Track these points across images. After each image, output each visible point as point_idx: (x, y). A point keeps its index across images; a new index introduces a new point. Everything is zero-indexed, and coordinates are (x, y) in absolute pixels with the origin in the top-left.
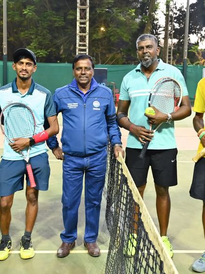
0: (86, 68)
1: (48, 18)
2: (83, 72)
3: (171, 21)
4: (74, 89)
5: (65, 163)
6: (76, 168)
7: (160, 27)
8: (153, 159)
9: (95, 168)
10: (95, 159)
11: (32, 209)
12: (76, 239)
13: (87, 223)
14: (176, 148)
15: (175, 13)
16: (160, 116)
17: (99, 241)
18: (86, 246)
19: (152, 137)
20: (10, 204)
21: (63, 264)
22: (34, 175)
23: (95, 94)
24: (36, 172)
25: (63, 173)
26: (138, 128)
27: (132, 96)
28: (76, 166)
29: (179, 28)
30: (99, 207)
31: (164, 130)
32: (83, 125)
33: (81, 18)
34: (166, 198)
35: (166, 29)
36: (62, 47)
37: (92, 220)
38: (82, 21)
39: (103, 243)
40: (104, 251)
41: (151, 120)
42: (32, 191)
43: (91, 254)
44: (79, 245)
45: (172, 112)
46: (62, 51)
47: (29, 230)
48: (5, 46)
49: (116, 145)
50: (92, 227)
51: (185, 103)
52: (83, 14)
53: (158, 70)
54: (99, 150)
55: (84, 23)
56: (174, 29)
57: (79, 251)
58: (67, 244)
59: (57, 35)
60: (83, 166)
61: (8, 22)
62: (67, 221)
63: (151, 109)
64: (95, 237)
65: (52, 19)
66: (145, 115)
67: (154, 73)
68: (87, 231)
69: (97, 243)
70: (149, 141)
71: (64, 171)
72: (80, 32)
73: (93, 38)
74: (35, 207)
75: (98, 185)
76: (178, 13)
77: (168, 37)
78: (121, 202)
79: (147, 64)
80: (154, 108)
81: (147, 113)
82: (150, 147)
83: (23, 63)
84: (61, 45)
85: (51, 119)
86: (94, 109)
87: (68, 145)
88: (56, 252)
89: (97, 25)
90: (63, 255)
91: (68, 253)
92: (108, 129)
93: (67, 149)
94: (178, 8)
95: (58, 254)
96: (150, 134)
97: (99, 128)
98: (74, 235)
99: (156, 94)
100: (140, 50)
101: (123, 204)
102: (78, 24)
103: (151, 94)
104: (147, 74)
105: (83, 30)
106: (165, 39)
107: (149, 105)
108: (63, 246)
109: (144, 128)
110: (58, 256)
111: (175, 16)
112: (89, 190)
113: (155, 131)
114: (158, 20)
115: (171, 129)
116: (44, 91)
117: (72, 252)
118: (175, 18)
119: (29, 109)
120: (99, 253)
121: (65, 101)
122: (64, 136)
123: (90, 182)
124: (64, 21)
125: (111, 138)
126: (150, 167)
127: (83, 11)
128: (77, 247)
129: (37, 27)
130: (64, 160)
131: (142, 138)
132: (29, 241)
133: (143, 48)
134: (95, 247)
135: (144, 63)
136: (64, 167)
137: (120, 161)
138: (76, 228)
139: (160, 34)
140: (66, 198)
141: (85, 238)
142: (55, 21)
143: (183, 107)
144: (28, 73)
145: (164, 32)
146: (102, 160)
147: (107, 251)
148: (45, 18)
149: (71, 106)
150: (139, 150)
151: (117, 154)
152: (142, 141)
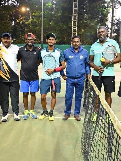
0: (77, 41)
1: (60, 26)
2: (76, 43)
3: (114, 26)
4: (72, 50)
5: (67, 81)
6: (71, 83)
7: (108, 28)
8: (104, 80)
9: (80, 84)
10: (80, 79)
11: (54, 100)
12: (70, 113)
13: (76, 107)
14: (114, 76)
15: (116, 22)
16: (107, 61)
17: (80, 115)
18: (75, 116)
19: (104, 71)
20: (45, 97)
21: (65, 123)
22: (55, 86)
23: (81, 53)
24: (55, 84)
25: (66, 85)
26: (97, 67)
27: (95, 53)
28: (71, 82)
29: (117, 28)
30: (81, 100)
31: (109, 68)
32: (75, 65)
33: (74, 25)
34: (110, 97)
35: (111, 29)
36: (65, 38)
37: (78, 106)
38: (74, 26)
39: (82, 116)
40: (82, 119)
41: (103, 63)
42: (54, 93)
43: (77, 120)
44: (72, 116)
45: (112, 60)
46: (65, 40)
47: (52, 109)
48: (42, 38)
49: (89, 74)
50: (78, 108)
51: (119, 56)
52: (75, 24)
53: (107, 42)
54: (81, 76)
55: (75, 28)
56: (115, 29)
57: (72, 118)
58: (67, 115)
59: (63, 33)
60: (75, 82)
61: (43, 28)
62: (67, 105)
63: (103, 58)
64: (79, 113)
65: (61, 26)
66: (100, 61)
67: (105, 43)
68: (75, 110)
69: (80, 116)
70: (102, 73)
71: (66, 84)
72: (73, 31)
73: (79, 34)
74: (55, 99)
75: (81, 91)
76: (117, 22)
77: (112, 32)
78: (90, 97)
79: (102, 39)
80: (104, 58)
81: (101, 60)
82: (103, 75)
83: (50, 39)
84: (65, 37)
85: (62, 62)
86: (80, 59)
87: (69, 74)
88: (62, 118)
89: (81, 28)
90: (65, 119)
91: (67, 119)
92: (86, 67)
93: (68, 75)
94: (117, 20)
95: (63, 119)
96: (103, 70)
97: (82, 67)
98: (70, 112)
99: (106, 52)
100: (98, 33)
101: (92, 98)
102: (72, 28)
103: (103, 52)
104: (101, 44)
105: (75, 30)
106: (111, 33)
107: (102, 57)
108: (65, 116)
109: (100, 67)
110: (63, 120)
111: (115, 23)
112: (77, 93)
113: (105, 68)
114: (108, 25)
115: (112, 67)
116: (59, 51)
117: (69, 118)
118: (116, 24)
119: (54, 57)
120: (80, 119)
121: (68, 55)
122: (67, 70)
123: (78, 89)
124: (67, 27)
125: (86, 71)
126: (103, 84)
127: (75, 22)
128: (71, 117)
129: (55, 30)
130: (67, 80)
131: (99, 71)
132: (52, 114)
133: (100, 32)
134: (79, 117)
135: (100, 39)
136: (66, 83)
137: (90, 80)
138: (71, 109)
139: (108, 31)
140: (67, 96)
141: (74, 113)
142: (63, 27)
143: (117, 58)
144: (52, 43)
145: (110, 30)
146: (83, 80)
147: (84, 119)
148: (59, 26)
149: (71, 57)
150: (98, 77)
151: (89, 78)
152: (99, 72)
